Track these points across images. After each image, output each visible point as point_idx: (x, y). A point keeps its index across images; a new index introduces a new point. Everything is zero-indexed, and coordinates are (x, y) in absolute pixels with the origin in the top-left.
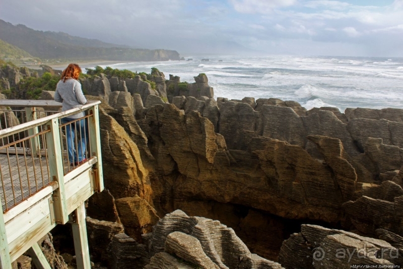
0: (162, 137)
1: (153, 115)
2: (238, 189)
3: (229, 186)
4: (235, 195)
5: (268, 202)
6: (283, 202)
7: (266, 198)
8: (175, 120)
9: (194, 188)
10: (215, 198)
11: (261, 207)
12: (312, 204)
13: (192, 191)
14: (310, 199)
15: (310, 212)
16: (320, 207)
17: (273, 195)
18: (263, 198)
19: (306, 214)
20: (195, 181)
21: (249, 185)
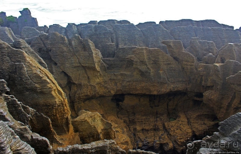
0: (53, 59)
1: (40, 43)
2: (118, 84)
3: (111, 83)
4: (118, 89)
5: (145, 87)
6: (155, 85)
7: (143, 85)
8: (62, 44)
9: (90, 92)
10: (105, 95)
11: (140, 92)
12: (171, 82)
13: (89, 94)
14: (170, 80)
15: (173, 87)
16: (176, 83)
17: (147, 82)
18: (140, 86)
19: (170, 89)
20: (90, 86)
21: (127, 80)
